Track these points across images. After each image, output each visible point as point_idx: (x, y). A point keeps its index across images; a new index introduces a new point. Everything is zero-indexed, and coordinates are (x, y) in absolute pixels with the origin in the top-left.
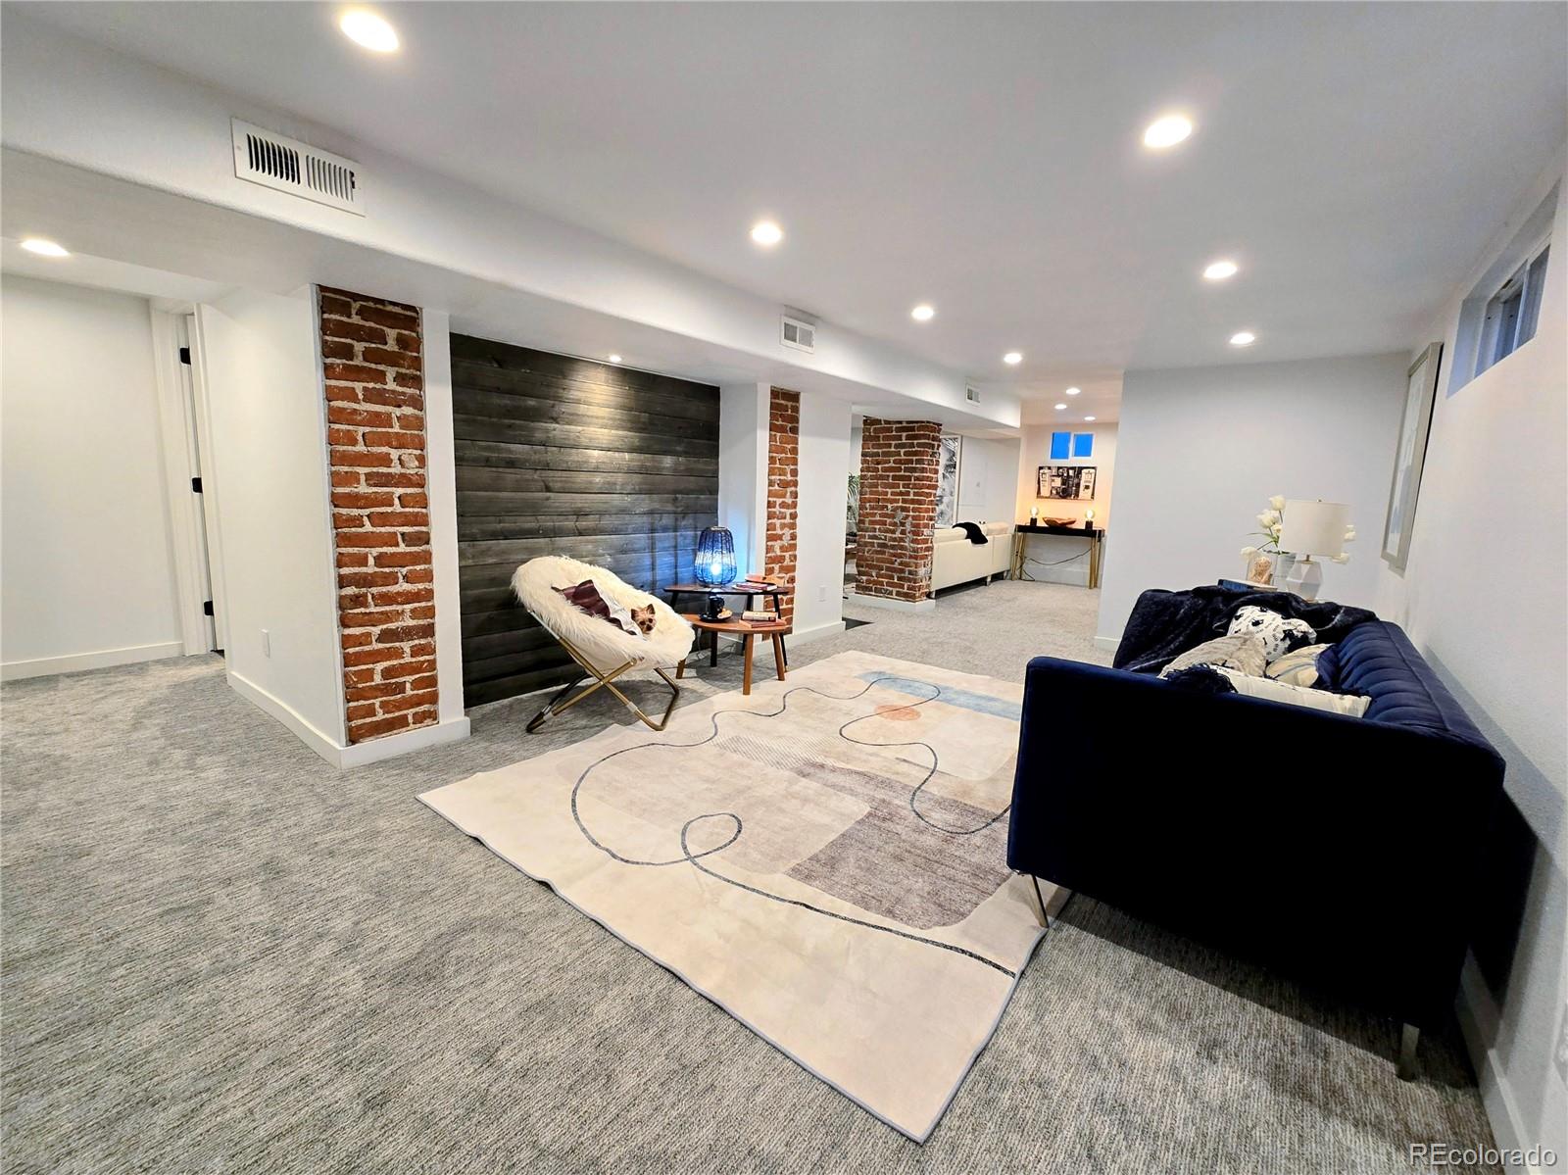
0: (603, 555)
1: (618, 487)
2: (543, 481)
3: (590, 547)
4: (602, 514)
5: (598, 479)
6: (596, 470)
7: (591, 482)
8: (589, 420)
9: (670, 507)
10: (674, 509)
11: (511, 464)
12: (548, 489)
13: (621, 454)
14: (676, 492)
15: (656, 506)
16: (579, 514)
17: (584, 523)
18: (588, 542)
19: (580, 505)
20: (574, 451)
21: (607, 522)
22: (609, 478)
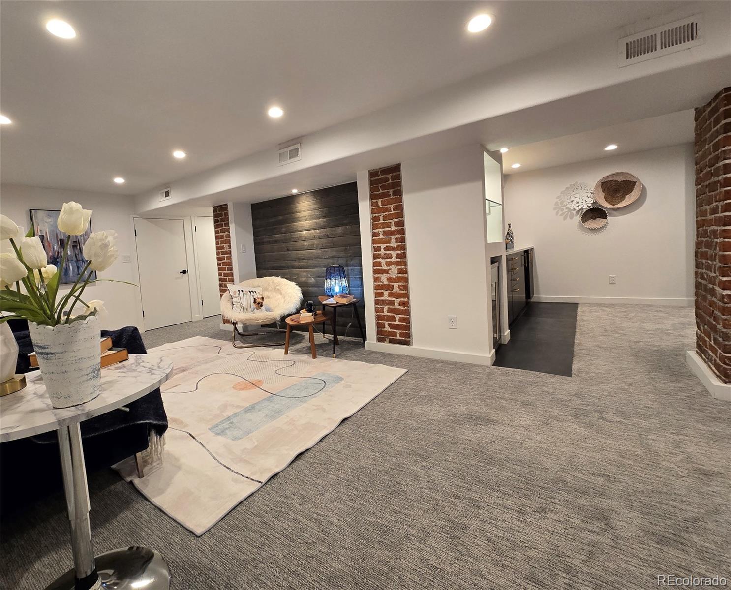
0: (311, 278)
1: (315, 246)
2: (286, 247)
3: (305, 274)
4: (309, 259)
5: (306, 244)
6: (305, 240)
7: (303, 246)
8: (301, 219)
9: (343, 254)
10: (345, 255)
11: (276, 242)
12: (288, 250)
13: (315, 230)
14: (346, 246)
15: (334, 253)
16: (299, 259)
17: (302, 263)
18: (304, 271)
19: (299, 256)
20: (296, 233)
21: (311, 262)
22: (311, 242)
